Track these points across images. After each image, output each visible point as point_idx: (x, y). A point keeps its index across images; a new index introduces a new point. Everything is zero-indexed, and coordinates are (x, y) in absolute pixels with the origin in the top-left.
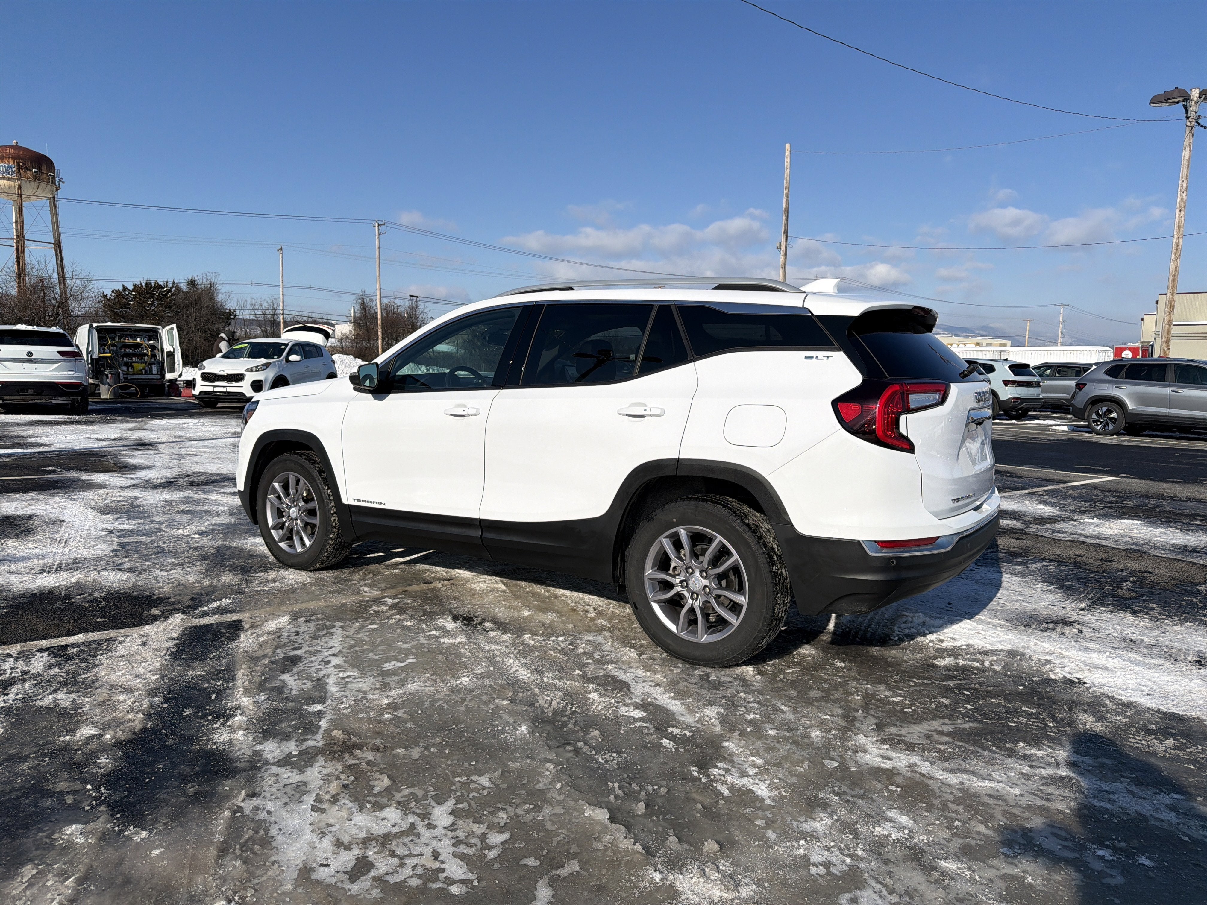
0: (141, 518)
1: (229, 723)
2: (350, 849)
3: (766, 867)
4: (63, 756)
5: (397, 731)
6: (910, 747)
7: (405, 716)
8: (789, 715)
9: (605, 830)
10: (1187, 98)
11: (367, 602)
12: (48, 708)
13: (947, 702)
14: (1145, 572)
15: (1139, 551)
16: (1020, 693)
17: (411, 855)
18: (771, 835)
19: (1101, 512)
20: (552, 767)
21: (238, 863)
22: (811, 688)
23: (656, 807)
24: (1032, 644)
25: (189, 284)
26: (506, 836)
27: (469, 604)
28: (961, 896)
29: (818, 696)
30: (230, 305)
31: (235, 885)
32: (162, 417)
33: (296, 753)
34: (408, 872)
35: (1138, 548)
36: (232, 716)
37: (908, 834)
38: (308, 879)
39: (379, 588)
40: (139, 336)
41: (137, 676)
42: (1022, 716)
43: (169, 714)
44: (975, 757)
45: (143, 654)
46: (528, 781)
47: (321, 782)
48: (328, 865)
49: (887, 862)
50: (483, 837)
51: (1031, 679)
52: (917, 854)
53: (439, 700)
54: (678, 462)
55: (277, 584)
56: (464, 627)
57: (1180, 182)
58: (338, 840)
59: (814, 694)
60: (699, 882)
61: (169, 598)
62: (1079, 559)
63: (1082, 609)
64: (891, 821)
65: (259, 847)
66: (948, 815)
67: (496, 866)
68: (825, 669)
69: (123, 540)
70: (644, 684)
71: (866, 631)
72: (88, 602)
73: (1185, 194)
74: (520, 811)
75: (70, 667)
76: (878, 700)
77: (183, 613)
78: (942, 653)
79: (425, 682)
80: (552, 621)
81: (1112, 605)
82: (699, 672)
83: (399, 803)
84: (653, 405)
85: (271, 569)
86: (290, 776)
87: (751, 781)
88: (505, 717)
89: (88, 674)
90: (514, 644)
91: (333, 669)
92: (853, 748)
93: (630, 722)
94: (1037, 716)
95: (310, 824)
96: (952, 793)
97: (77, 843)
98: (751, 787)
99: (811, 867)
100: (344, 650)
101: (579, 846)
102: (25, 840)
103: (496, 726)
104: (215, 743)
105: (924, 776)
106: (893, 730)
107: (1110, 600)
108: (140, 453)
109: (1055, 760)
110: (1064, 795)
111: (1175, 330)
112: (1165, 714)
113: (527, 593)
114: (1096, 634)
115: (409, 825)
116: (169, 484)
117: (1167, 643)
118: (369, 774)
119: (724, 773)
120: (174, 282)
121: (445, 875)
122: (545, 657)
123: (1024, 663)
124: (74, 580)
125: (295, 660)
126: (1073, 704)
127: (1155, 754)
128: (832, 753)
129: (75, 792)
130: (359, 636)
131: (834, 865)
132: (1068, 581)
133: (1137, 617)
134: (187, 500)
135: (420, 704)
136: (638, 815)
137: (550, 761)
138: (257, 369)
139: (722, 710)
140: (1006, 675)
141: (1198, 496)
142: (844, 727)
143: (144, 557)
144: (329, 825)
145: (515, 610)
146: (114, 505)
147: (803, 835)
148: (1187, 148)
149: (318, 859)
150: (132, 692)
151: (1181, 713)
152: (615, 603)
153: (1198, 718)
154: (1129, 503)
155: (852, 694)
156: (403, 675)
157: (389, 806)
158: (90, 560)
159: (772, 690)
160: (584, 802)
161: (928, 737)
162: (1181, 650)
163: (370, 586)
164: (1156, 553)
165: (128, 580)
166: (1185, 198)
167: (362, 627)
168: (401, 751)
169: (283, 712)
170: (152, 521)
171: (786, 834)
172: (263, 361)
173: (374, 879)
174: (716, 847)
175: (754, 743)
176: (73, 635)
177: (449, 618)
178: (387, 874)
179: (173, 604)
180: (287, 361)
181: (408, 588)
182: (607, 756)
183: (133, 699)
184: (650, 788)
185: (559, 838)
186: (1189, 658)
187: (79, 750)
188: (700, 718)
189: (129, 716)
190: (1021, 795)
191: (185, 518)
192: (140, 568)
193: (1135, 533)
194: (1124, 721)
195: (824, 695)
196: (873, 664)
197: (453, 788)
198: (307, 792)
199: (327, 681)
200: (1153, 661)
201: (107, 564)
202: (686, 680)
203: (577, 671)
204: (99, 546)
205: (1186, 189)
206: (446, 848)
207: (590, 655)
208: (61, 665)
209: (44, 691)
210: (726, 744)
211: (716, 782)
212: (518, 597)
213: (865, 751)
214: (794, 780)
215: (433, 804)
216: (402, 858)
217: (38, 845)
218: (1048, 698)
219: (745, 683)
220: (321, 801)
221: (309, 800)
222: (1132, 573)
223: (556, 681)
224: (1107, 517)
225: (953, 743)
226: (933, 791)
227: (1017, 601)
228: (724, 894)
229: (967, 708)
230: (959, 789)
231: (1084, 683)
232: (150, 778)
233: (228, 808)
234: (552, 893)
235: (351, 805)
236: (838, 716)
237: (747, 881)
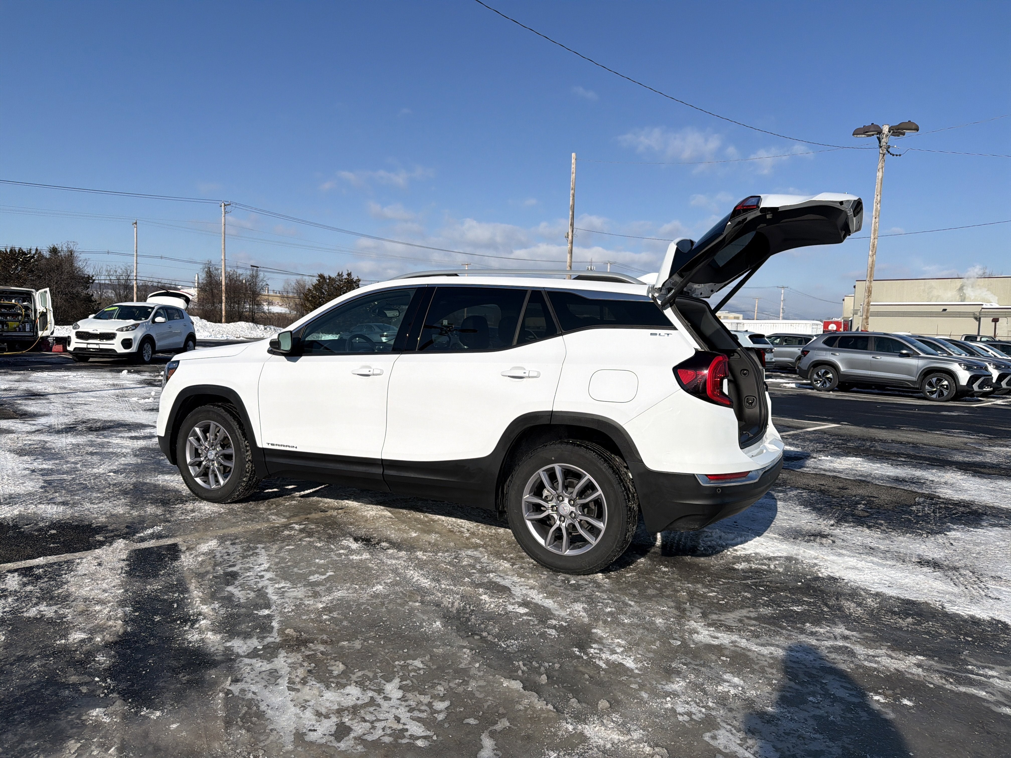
0: (56, 459)
1: (197, 626)
2: (329, 718)
3: (647, 717)
4: (65, 656)
5: (337, 628)
6: (729, 629)
7: (340, 616)
8: (637, 609)
9: (522, 696)
10: (880, 132)
11: (278, 527)
12: (35, 619)
13: (749, 596)
14: (872, 497)
15: (864, 481)
16: (799, 588)
17: (378, 720)
18: (645, 695)
19: (833, 451)
20: (468, 651)
21: (243, 732)
22: (647, 587)
23: (555, 678)
24: (801, 551)
25: (51, 252)
26: (447, 703)
27: (364, 528)
28: (788, 731)
29: (654, 593)
30: (89, 271)
31: (247, 748)
32: (42, 370)
33: (261, 647)
34: (380, 732)
35: (864, 479)
36: (197, 621)
37: (741, 690)
38: (304, 741)
39: (285, 516)
40: (14, 298)
41: (105, 591)
42: (804, 604)
43: (142, 620)
44: (777, 634)
45: (103, 573)
46: (452, 662)
47: (289, 669)
48: (315, 730)
49: (731, 710)
50: (430, 705)
51: (805, 578)
52: (751, 704)
53: (363, 603)
54: (552, 414)
55: (196, 513)
56: (366, 547)
57: (876, 196)
58: (317, 711)
59: (651, 592)
60: (601, 729)
61: (106, 527)
62: (823, 488)
63: (832, 525)
64: (728, 682)
65: (256, 719)
66: (767, 676)
67: (446, 725)
68: (655, 573)
69: (48, 478)
70: (521, 588)
71: (678, 544)
72: (36, 530)
73: (879, 205)
74: (452, 685)
75: (42, 584)
76: (698, 595)
77: (124, 538)
78: (738, 559)
79: (348, 590)
80: (436, 540)
81: (853, 522)
82: (561, 577)
83: (356, 682)
84: (531, 368)
85: (186, 501)
86: (260, 665)
87: (620, 657)
88: (420, 615)
89: (60, 591)
90: (410, 559)
91: (267, 581)
92: (689, 631)
93: (518, 616)
94: (814, 604)
95: (291, 701)
96: (766, 661)
97: (105, 723)
98: (621, 661)
99: (678, 716)
100: (272, 566)
101: (505, 708)
102: (58, 722)
103: (415, 622)
104: (190, 642)
105: (744, 649)
106: (714, 617)
107: (850, 518)
108: (33, 402)
109: (833, 635)
110: (844, 659)
111: (872, 309)
112: (903, 600)
113: (409, 518)
114: (845, 544)
115: (369, 699)
116: (70, 429)
117: (896, 549)
118: (325, 661)
119: (598, 652)
120: (37, 250)
121: (409, 733)
122: (437, 568)
123: (798, 566)
124: (16, 512)
125: (234, 576)
126: (839, 595)
127: (901, 629)
128: (674, 635)
129: (86, 684)
130: (281, 555)
131: (694, 714)
132: (818, 504)
133: (872, 530)
134: (92, 444)
135: (349, 607)
136: (542, 685)
137: (465, 647)
138: (127, 329)
139: (586, 606)
140: (787, 575)
141: (899, 439)
142: (679, 616)
143: (72, 493)
144: (307, 701)
145: (404, 532)
146: (27, 448)
147: (668, 694)
148: (881, 170)
149: (306, 726)
150: (105, 604)
151: (914, 599)
152: (482, 525)
153: (926, 602)
154: (850, 444)
155: (679, 591)
156: (328, 585)
157: (350, 685)
158: (24, 495)
159: (619, 589)
160: (500, 677)
161: (741, 621)
162: (906, 554)
163: (276, 515)
164: (877, 482)
165: (64, 512)
166: (879, 208)
167: (281, 548)
168: (345, 643)
169: (239, 616)
170: (67, 462)
171: (655, 694)
172: (132, 322)
173: (355, 738)
174: (608, 705)
175: (615, 629)
176: (34, 558)
177: (351, 540)
178: (364, 734)
179: (112, 531)
180: (154, 322)
181: (309, 516)
182: (508, 642)
183: (108, 609)
184: (546, 664)
185: (488, 704)
186: (913, 560)
187: (76, 650)
188: (570, 612)
189: (110, 623)
190: (814, 660)
191: (95, 459)
192: (71, 502)
193: (859, 467)
194: (876, 606)
195: (658, 592)
196: (690, 569)
197: (395, 670)
198: (280, 677)
199: (267, 591)
200: (888, 563)
201: (40, 498)
202: (553, 584)
203: (467, 579)
204: (27, 483)
205: (880, 202)
206: (404, 715)
207: (474, 567)
208: (33, 583)
209: (26, 605)
210: (594, 631)
211: (595, 658)
212: (404, 522)
213: (698, 633)
214: (651, 655)
215: (383, 682)
216: (372, 723)
217: (72, 725)
218: (819, 590)
219: (598, 586)
220: (294, 683)
221: (284, 683)
222: (863, 498)
223: (452, 587)
224: (837, 455)
225: (759, 625)
226: (752, 659)
227: (784, 520)
228: (621, 738)
229: (764, 600)
230: (770, 658)
231: (843, 580)
232: (146, 671)
233: (220, 691)
234: (494, 743)
235: (318, 685)
236: (672, 607)
237: (635, 727)
